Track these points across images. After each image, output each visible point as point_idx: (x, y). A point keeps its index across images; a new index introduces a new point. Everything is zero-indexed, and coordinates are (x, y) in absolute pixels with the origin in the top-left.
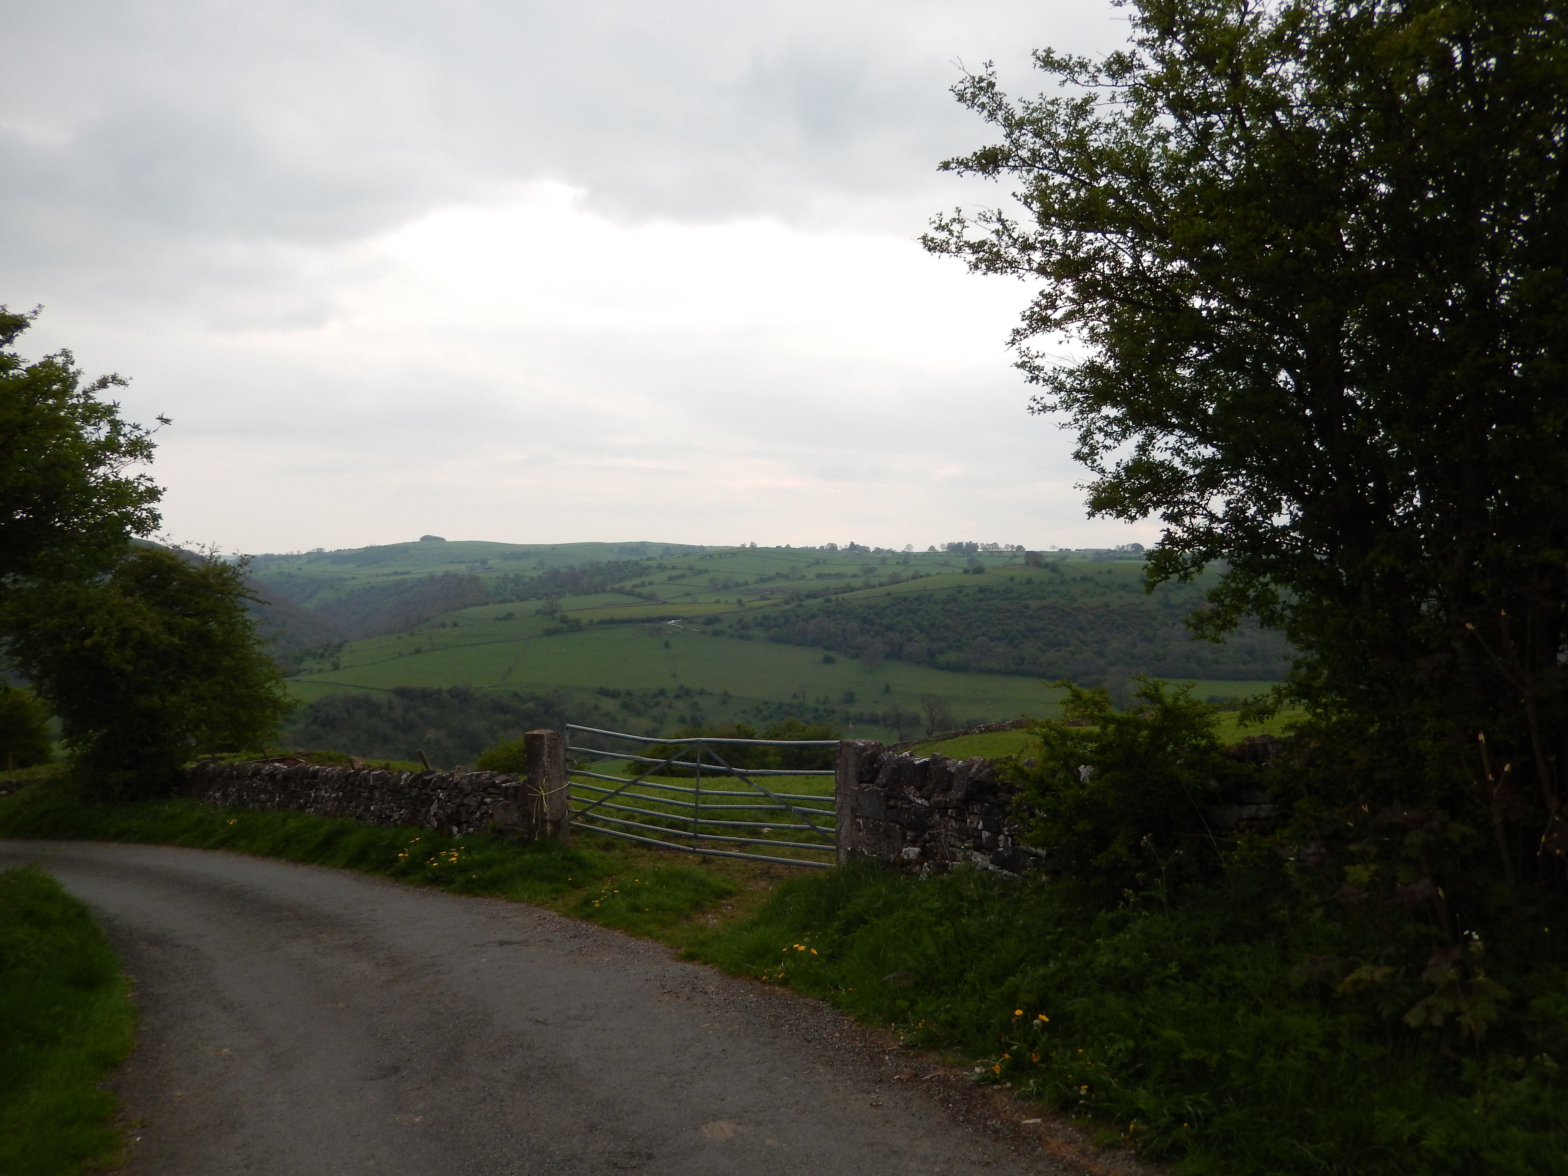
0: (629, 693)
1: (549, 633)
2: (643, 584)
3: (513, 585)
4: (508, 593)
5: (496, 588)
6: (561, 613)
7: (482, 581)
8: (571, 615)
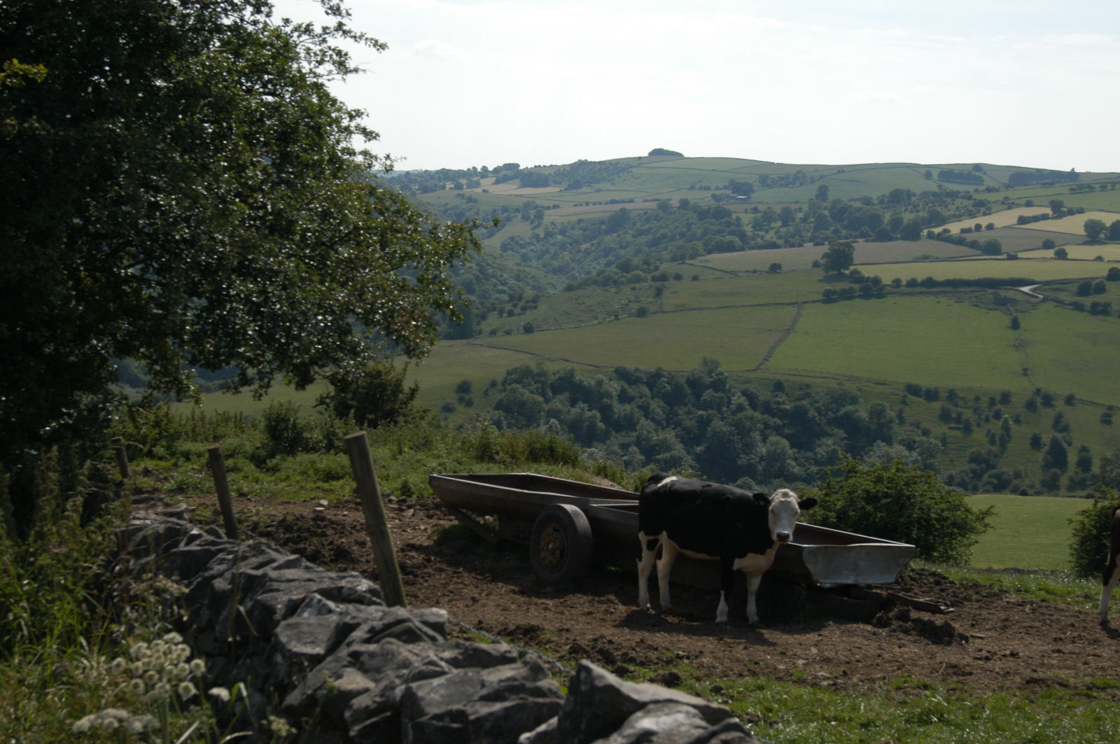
0: (952, 396)
1: (829, 298)
2: (978, 227)
3: (779, 223)
4: (771, 236)
5: (753, 227)
6: (852, 268)
7: (734, 216)
8: (868, 272)
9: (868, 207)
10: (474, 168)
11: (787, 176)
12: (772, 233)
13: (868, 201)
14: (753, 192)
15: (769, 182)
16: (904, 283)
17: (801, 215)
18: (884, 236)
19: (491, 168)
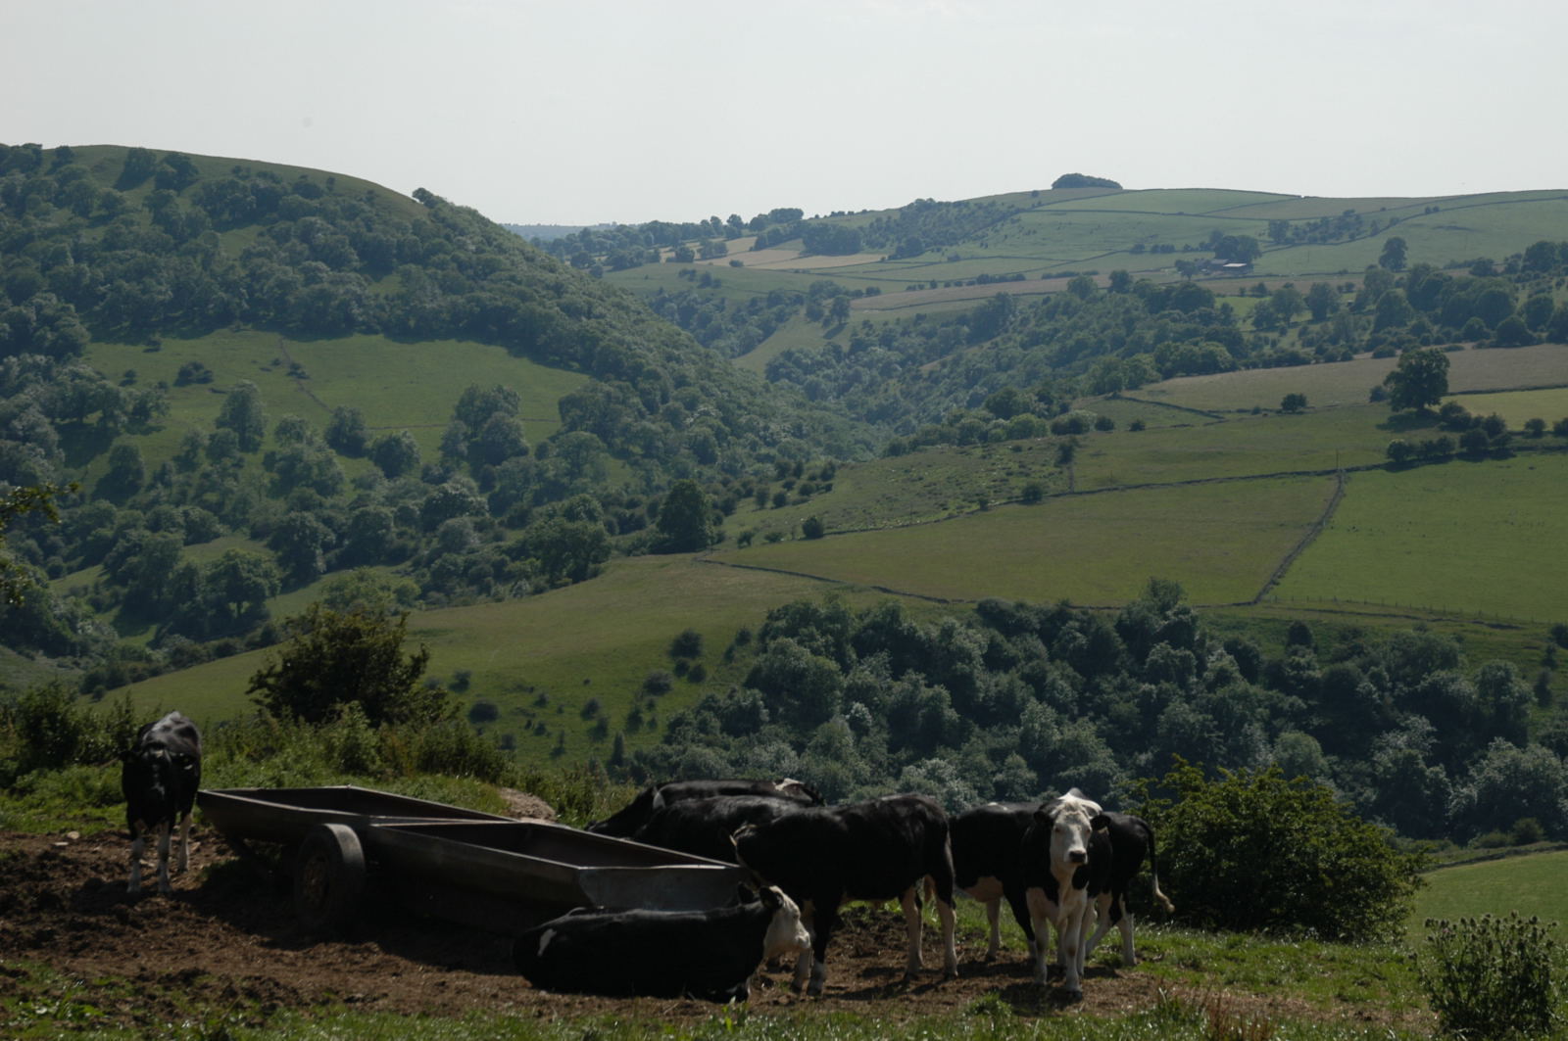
1: (1399, 461)
3: (1308, 316)
4: (1290, 341)
5: (1257, 323)
6: (1445, 401)
7: (1218, 303)
8: (1476, 408)
9: (1485, 280)
10: (714, 219)
11: (1325, 221)
12: (1293, 334)
13: (1483, 268)
14: (1259, 254)
15: (1289, 234)
16: (1550, 427)
17: (1350, 298)
18: (1513, 337)
19: (746, 220)
